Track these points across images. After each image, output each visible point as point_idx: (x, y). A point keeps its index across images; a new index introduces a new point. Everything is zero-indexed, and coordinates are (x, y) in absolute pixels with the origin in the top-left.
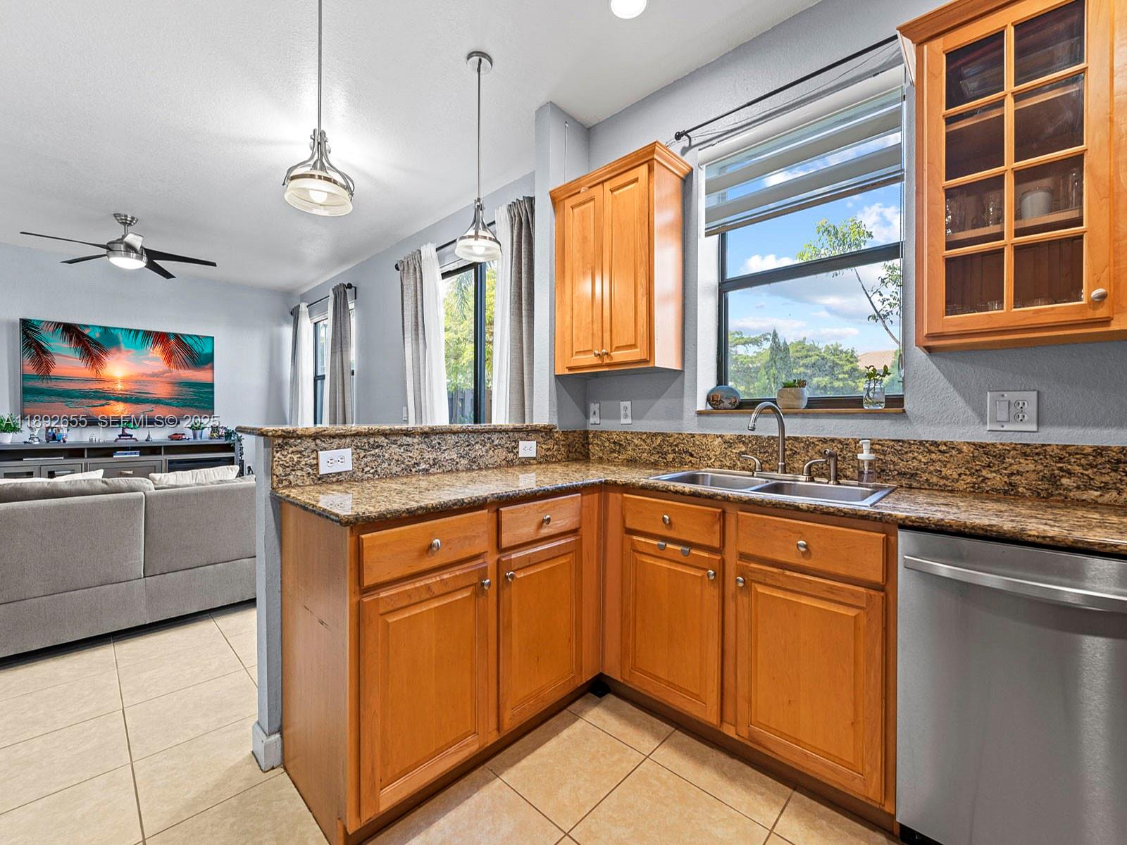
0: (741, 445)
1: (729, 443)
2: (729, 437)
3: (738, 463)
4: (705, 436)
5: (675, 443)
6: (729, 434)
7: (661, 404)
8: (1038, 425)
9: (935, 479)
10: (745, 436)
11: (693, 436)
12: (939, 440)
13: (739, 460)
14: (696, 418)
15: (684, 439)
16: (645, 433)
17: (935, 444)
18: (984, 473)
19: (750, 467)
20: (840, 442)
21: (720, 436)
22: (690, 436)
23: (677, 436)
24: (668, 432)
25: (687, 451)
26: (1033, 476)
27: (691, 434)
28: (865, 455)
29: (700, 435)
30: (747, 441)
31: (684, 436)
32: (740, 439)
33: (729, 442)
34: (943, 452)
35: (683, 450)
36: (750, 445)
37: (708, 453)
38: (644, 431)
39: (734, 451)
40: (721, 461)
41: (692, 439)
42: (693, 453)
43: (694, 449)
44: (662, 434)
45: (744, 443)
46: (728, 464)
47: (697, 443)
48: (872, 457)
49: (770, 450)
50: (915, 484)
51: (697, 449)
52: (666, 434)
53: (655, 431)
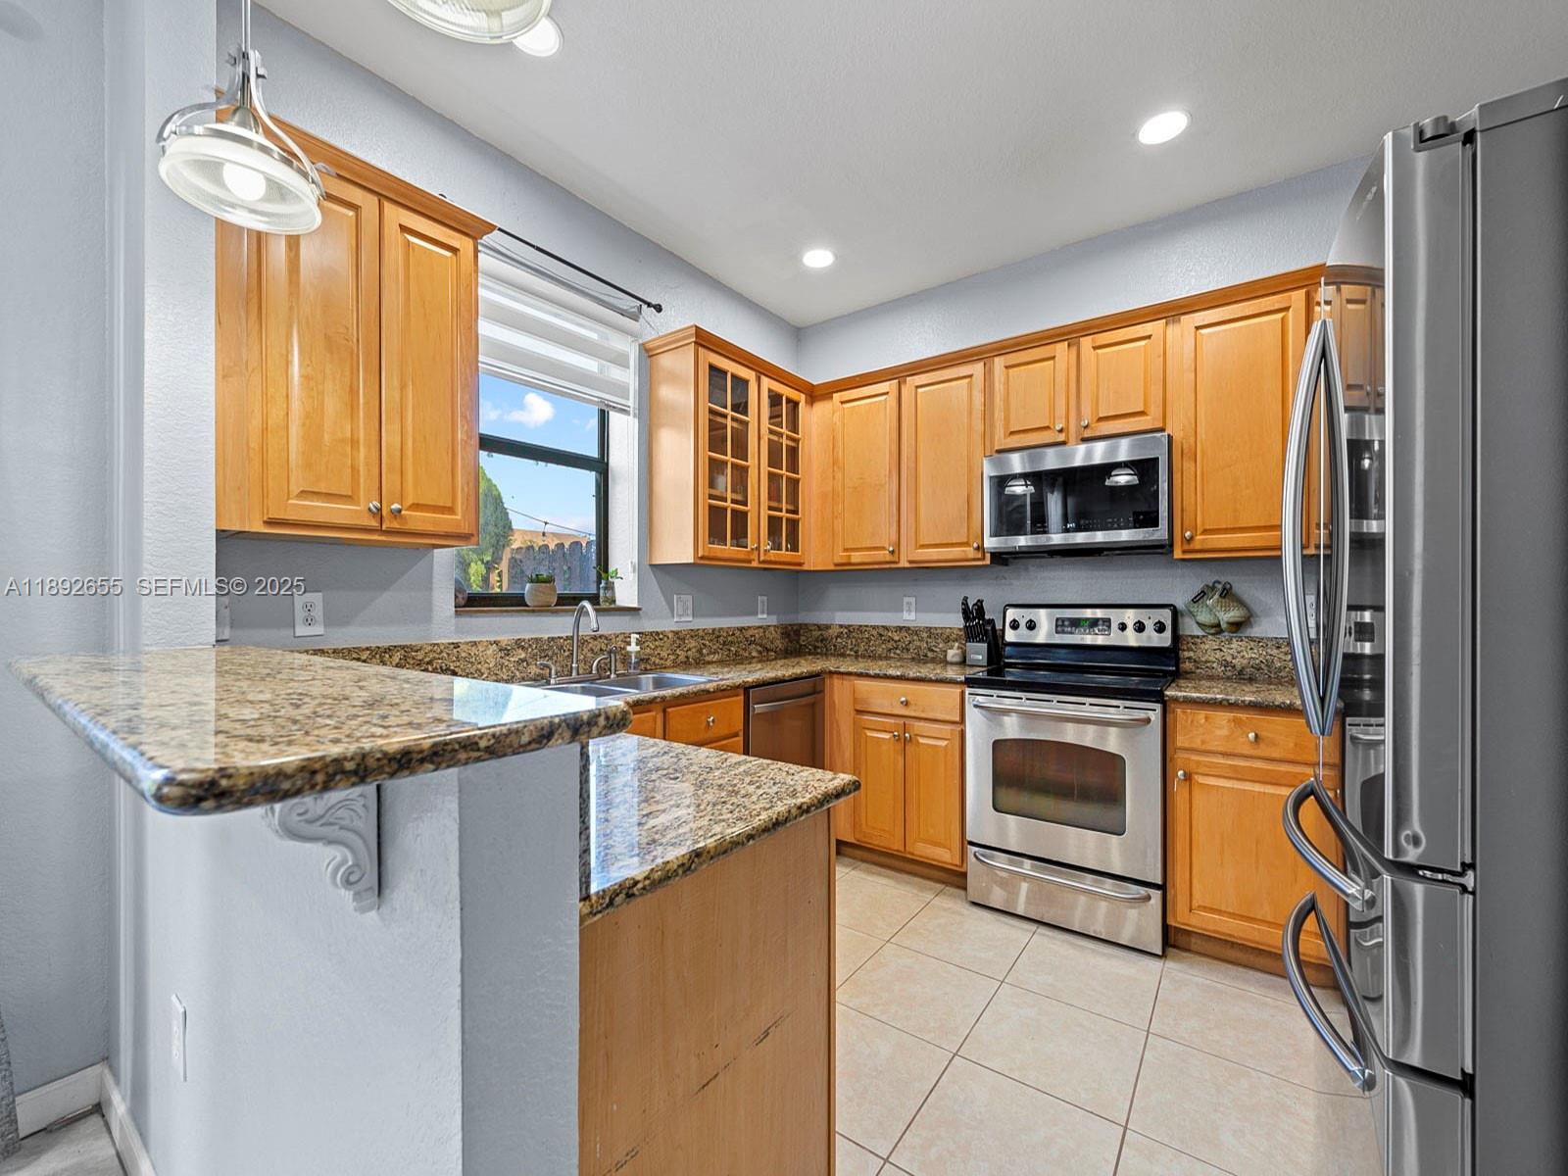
0: (520, 651)
1: (506, 651)
2: (506, 642)
3: (517, 673)
4: (475, 644)
5: (427, 659)
6: (505, 639)
7: (386, 600)
8: (693, 616)
9: (657, 661)
10: (524, 640)
11: (456, 646)
12: (659, 630)
13: (518, 670)
14: (453, 621)
15: (442, 652)
16: (367, 649)
17: (657, 633)
18: (678, 652)
19: (530, 676)
20: (606, 638)
21: (495, 642)
22: (452, 646)
23: (430, 648)
24: (413, 644)
25: (448, 669)
26: (694, 650)
27: (453, 643)
28: (633, 648)
29: (467, 643)
30: (527, 645)
31: (442, 648)
32: (519, 644)
33: (506, 649)
34: (661, 639)
35: (441, 667)
36: (530, 650)
37: (479, 666)
38: (364, 646)
39: (512, 659)
40: (497, 674)
41: (455, 650)
42: (456, 669)
43: (458, 664)
44: (403, 647)
45: (523, 648)
46: (505, 677)
47: (463, 655)
48: (638, 648)
49: (550, 653)
50: (649, 667)
51: (462, 664)
52: (407, 646)
53: (387, 645)
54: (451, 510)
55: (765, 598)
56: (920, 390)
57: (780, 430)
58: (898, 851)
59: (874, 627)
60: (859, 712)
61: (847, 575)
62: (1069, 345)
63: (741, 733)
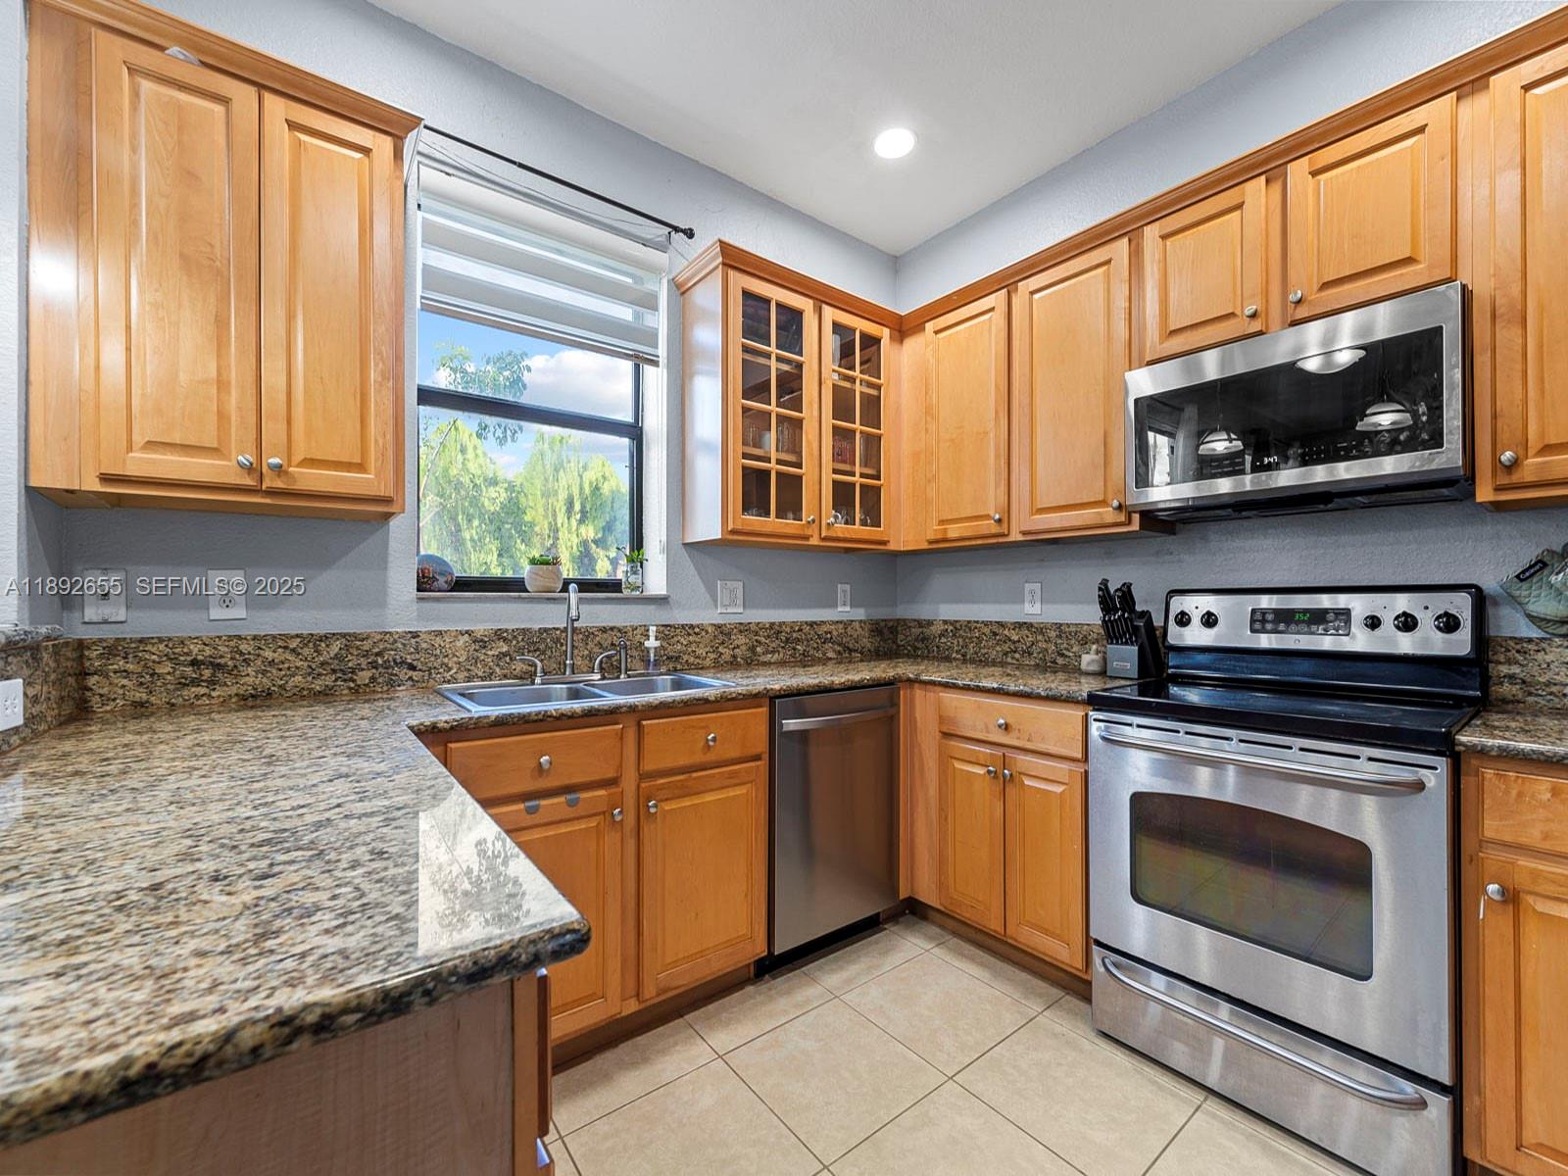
0: (502, 643)
1: (482, 643)
2: (481, 633)
3: (497, 670)
4: (440, 633)
5: (375, 650)
6: (481, 628)
7: (328, 580)
8: (744, 607)
9: (692, 660)
10: (506, 631)
11: (415, 635)
12: (693, 623)
13: (498, 665)
14: (415, 606)
15: (395, 641)
16: (297, 636)
17: (692, 627)
18: (720, 649)
19: (515, 673)
20: (620, 630)
21: (467, 632)
22: (409, 635)
23: (379, 637)
24: (358, 632)
25: (403, 662)
26: (744, 648)
27: (410, 632)
28: (652, 643)
29: (430, 633)
30: (510, 637)
31: (396, 637)
32: (499, 635)
33: (482, 641)
34: (697, 634)
35: (394, 660)
36: (514, 642)
37: (446, 660)
38: (294, 633)
39: (489, 653)
40: (469, 670)
41: (413, 641)
42: (415, 663)
43: (417, 656)
44: (344, 635)
45: (505, 640)
46: (480, 674)
47: (424, 645)
49: (542, 647)
50: (679, 667)
51: (422, 656)
52: (349, 635)
53: (323, 632)
54: (361, 467)
55: (848, 587)
56: (1036, 296)
57: (851, 373)
58: (995, 931)
59: (986, 624)
60: (946, 735)
61: (945, 555)
62: (1268, 181)
63: (766, 756)
